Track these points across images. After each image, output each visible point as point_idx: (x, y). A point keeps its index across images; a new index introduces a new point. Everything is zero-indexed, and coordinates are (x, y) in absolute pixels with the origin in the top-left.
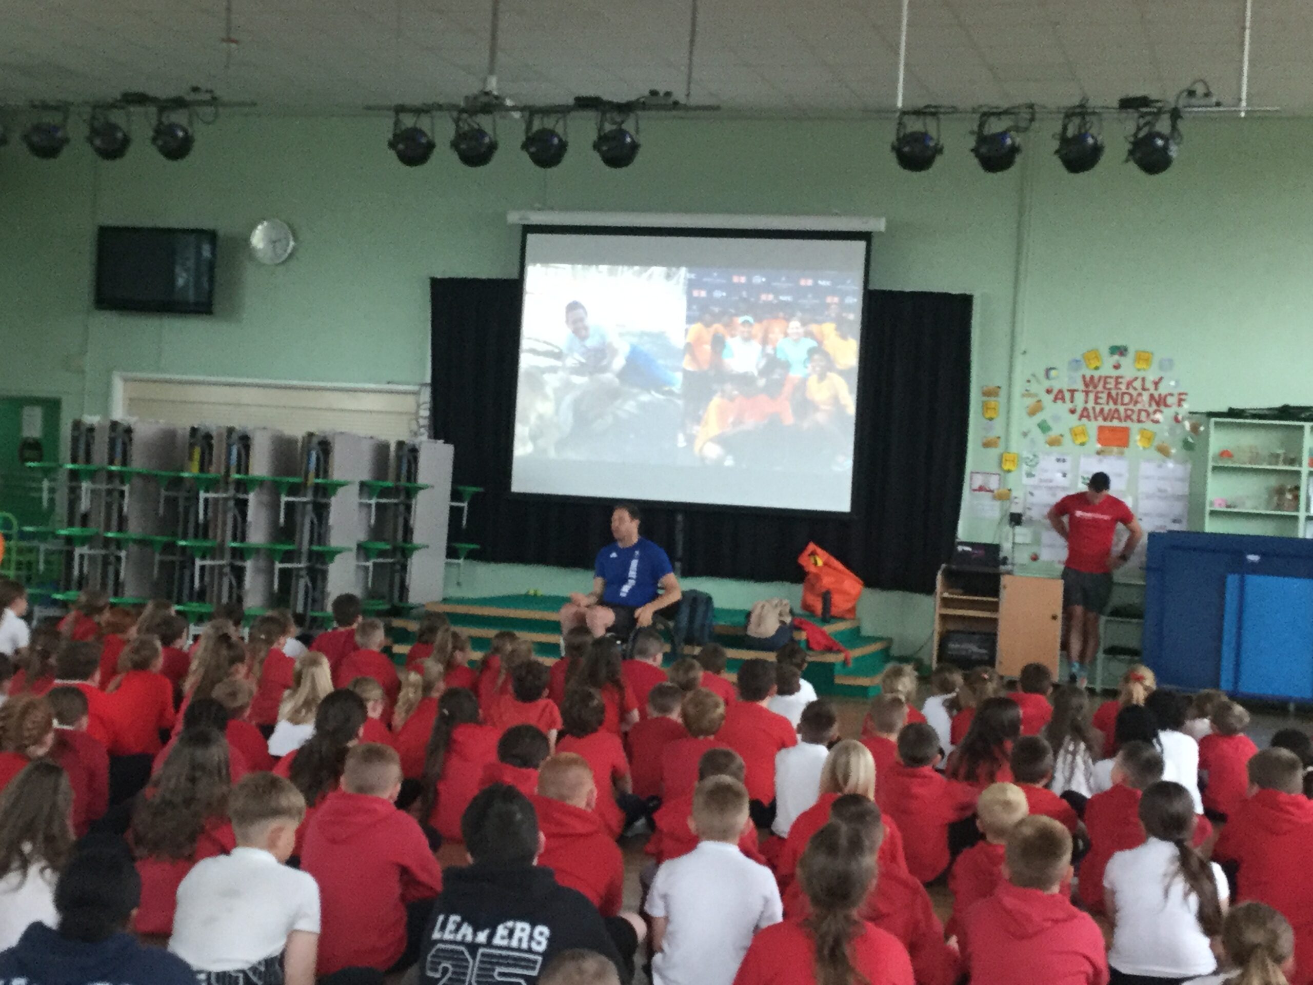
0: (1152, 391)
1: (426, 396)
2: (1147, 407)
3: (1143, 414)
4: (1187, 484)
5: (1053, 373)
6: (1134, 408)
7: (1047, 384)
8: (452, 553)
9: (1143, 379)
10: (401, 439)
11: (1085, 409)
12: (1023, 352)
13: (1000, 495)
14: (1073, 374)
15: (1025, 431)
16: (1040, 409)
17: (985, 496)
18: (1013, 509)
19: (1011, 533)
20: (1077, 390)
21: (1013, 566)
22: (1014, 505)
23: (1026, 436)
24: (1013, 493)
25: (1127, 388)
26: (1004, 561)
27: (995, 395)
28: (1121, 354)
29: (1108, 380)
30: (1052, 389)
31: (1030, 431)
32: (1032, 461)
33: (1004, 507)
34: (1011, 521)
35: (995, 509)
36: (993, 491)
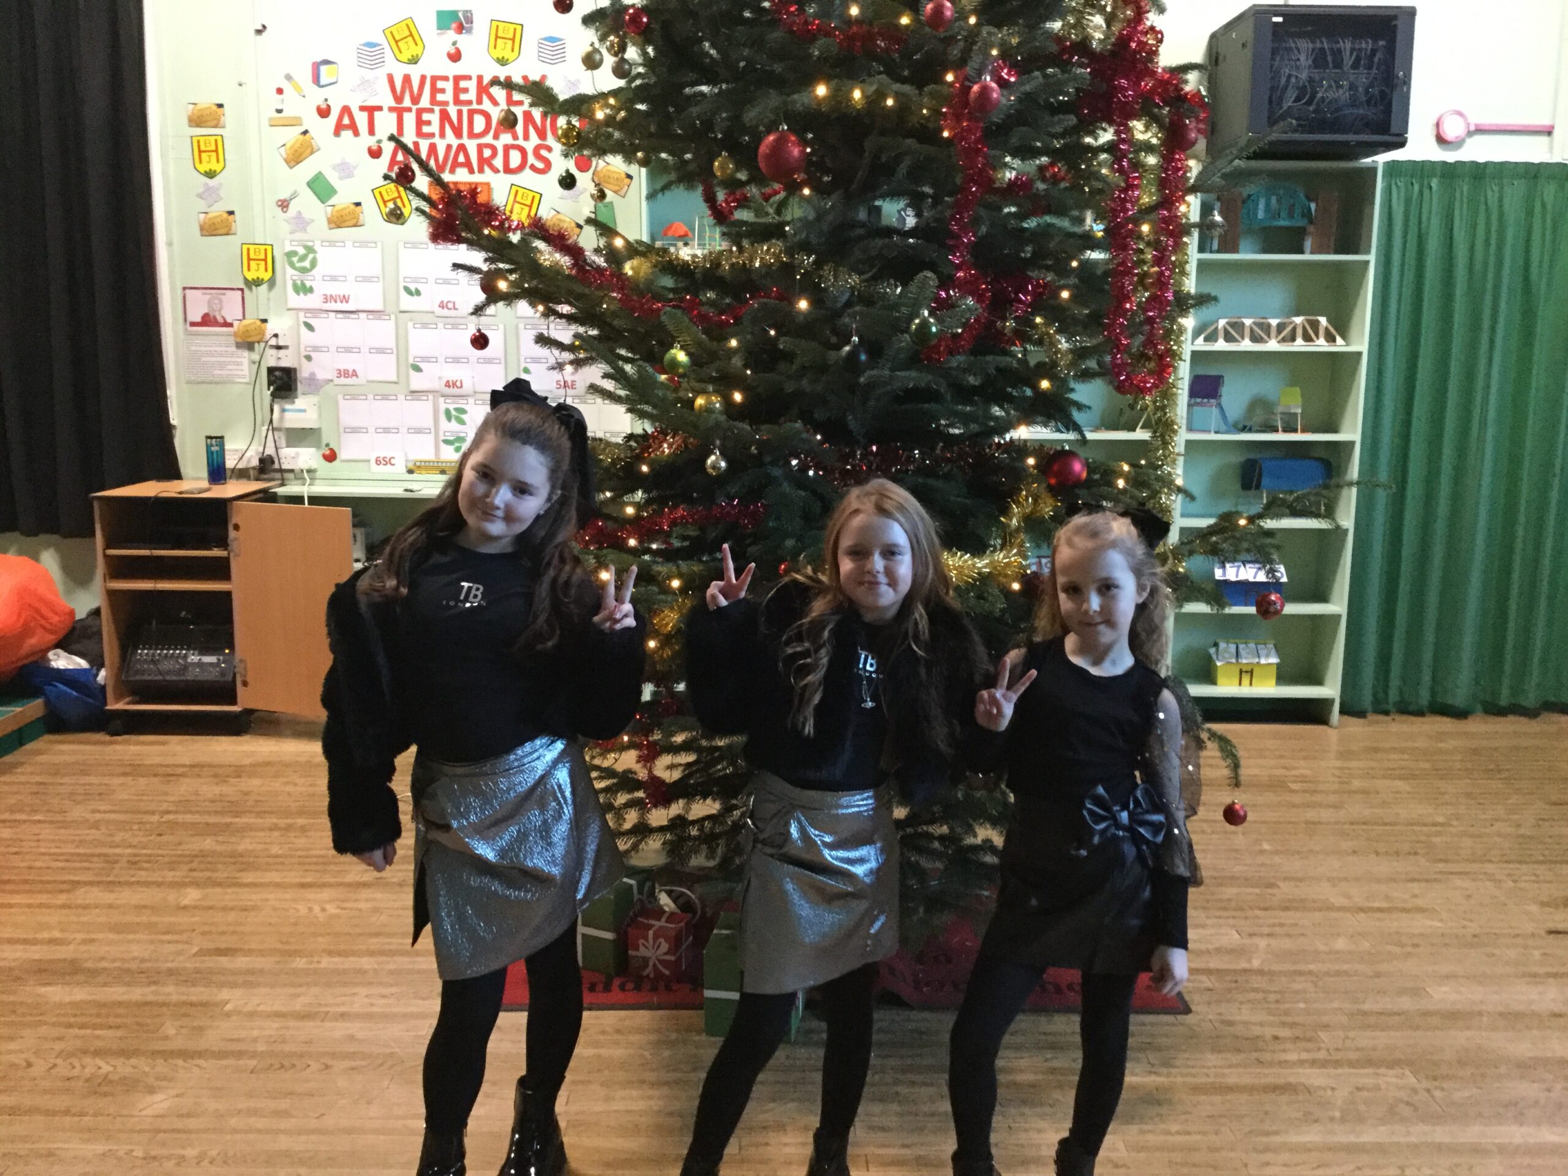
2: (521, 142)
5: (326, 73)
7: (317, 97)
9: (508, 80)
12: (260, 28)
13: (247, 332)
14: (368, 74)
15: (282, 197)
16: (309, 150)
17: (216, 334)
18: (272, 359)
19: (276, 408)
20: (380, 108)
21: (284, 475)
22: (274, 352)
23: (287, 206)
24: (271, 328)
25: (480, 101)
26: (266, 466)
27: (215, 122)
28: (460, 29)
29: (440, 84)
30: (329, 106)
31: (294, 196)
32: (303, 258)
33: (256, 356)
34: (270, 384)
35: (239, 360)
36: (231, 325)
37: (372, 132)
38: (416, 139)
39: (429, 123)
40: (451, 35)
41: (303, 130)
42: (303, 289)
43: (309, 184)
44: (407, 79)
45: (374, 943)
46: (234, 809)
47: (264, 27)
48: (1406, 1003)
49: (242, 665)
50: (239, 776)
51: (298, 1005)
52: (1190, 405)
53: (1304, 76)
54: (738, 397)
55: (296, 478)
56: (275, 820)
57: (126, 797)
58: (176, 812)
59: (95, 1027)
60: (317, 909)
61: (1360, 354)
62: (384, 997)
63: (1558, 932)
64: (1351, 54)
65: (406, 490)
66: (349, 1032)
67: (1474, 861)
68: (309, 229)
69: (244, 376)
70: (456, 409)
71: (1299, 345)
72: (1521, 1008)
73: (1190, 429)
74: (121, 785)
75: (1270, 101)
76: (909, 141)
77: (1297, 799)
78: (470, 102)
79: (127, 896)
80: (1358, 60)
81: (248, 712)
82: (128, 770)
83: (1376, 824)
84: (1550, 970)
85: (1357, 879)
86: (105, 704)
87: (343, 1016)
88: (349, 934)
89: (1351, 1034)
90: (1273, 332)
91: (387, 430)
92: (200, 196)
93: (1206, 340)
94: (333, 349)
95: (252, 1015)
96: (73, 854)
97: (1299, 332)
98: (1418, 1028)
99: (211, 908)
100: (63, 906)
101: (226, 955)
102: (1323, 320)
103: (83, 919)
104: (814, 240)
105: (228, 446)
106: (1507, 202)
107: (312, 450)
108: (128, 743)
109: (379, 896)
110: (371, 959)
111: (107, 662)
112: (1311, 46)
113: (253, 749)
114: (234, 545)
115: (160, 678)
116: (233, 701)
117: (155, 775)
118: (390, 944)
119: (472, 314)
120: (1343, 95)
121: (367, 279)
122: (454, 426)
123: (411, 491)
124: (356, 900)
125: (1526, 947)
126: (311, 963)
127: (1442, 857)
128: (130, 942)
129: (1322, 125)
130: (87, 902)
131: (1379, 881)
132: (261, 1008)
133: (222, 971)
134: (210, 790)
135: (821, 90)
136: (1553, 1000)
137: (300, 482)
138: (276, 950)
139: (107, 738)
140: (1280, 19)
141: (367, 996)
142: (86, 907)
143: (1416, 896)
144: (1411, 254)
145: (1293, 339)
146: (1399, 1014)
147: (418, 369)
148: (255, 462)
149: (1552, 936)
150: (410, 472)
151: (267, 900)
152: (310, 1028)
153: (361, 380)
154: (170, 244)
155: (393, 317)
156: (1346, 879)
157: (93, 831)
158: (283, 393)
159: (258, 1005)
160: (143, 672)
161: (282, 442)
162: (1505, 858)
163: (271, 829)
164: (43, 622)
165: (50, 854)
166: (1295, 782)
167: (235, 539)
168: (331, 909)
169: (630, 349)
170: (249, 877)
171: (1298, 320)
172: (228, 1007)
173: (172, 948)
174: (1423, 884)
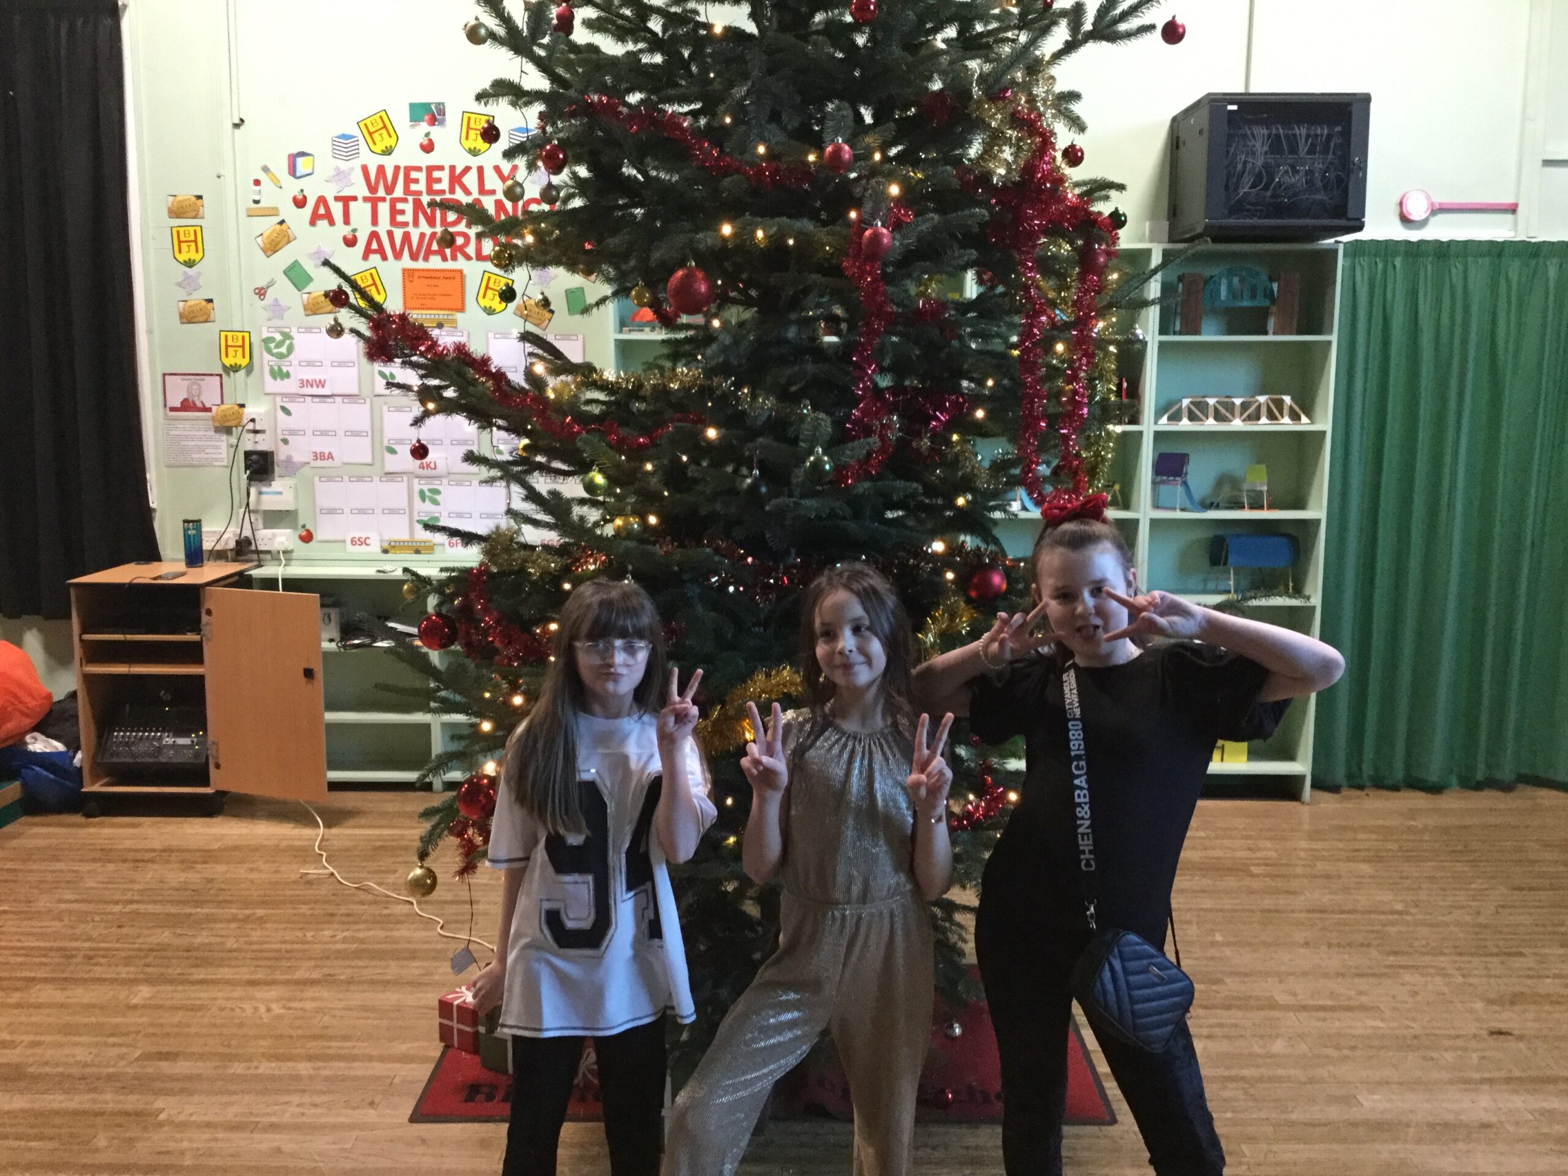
0: (500, 194)
3: (487, 246)
5: (302, 165)
7: (293, 188)
9: (480, 170)
11: (374, 235)
12: (237, 121)
13: (225, 417)
14: (344, 165)
15: (260, 286)
16: (286, 239)
17: (197, 419)
18: (249, 443)
19: (253, 491)
20: (355, 199)
21: (261, 557)
22: (251, 435)
23: (264, 294)
24: (249, 411)
25: (452, 191)
26: (243, 548)
27: (194, 213)
28: (433, 121)
29: (414, 175)
30: (305, 197)
31: (271, 284)
32: (279, 345)
33: (233, 440)
34: (247, 468)
35: (217, 444)
36: (209, 410)
37: (347, 221)
38: (389, 228)
39: (402, 212)
40: (424, 127)
41: (279, 219)
42: (280, 374)
43: (285, 273)
44: (381, 169)
45: (314, 1047)
46: (195, 898)
47: (242, 121)
48: (1334, 1113)
49: (215, 748)
50: (205, 862)
51: (231, 1114)
52: (1154, 483)
53: (1260, 162)
54: (653, 520)
55: (273, 559)
56: (234, 911)
57: (94, 885)
58: (138, 902)
59: (29, 1138)
60: (262, 1009)
61: (1324, 433)
62: (315, 1105)
63: (1500, 1033)
64: (1306, 141)
65: (379, 571)
66: (277, 1144)
67: (1426, 953)
68: (286, 315)
69: (222, 460)
70: (430, 490)
71: (1264, 424)
72: (1450, 1118)
73: (1156, 506)
74: (89, 872)
75: (1227, 188)
76: (813, 276)
77: (1255, 884)
78: (443, 192)
79: (80, 995)
80: (1313, 145)
81: (221, 794)
82: (98, 855)
83: (1333, 912)
84: (1487, 1075)
85: (1305, 974)
86: (82, 787)
87: (274, 1127)
88: (291, 1037)
89: (1274, 1148)
90: (1237, 411)
91: (362, 511)
92: (179, 285)
93: (1169, 419)
94: (309, 432)
95: (183, 1126)
96: (32, 949)
97: (1264, 410)
98: (1343, 1141)
99: (159, 1007)
100: (17, 1006)
101: (166, 1060)
102: (1287, 399)
103: (34, 1019)
104: (734, 361)
105: (205, 529)
106: (1470, 281)
107: (288, 531)
108: (101, 825)
109: (326, 994)
110: (309, 1065)
111: (83, 743)
112: (1266, 132)
113: (224, 831)
114: (205, 630)
115: (131, 760)
116: (206, 783)
117: (125, 861)
118: (329, 1047)
119: (412, 425)
120: (1298, 180)
121: (342, 364)
122: (428, 506)
123: (384, 572)
124: (301, 1000)
125: (1465, 1049)
126: (249, 1068)
127: (1396, 949)
128: (76, 1044)
129: (1278, 210)
130: (40, 1000)
131: (1326, 975)
132: (193, 1118)
133: (162, 1078)
134: (175, 876)
135: (727, 230)
136: (1485, 1109)
137: (276, 563)
138: (215, 1054)
139: (83, 820)
140: (1234, 107)
141: (298, 1105)
142: (39, 1006)
143: (1361, 993)
144: (1377, 331)
145: (1258, 418)
146: (1325, 1125)
147: (392, 451)
148: (232, 545)
149: (1495, 1036)
150: (385, 551)
151: (215, 999)
152: (240, 1140)
153: (337, 462)
154: (150, 332)
155: (368, 401)
156: (1293, 974)
157: (56, 923)
158: (258, 476)
159: (191, 1115)
160: (118, 755)
161: (261, 526)
162: (1459, 950)
163: (229, 921)
164: (20, 706)
165: (12, 948)
166: (1255, 865)
167: (207, 624)
168: (277, 1009)
169: (564, 461)
170: (200, 974)
171: (1262, 399)
172: (162, 1117)
173: (116, 1051)
174: (1372, 980)
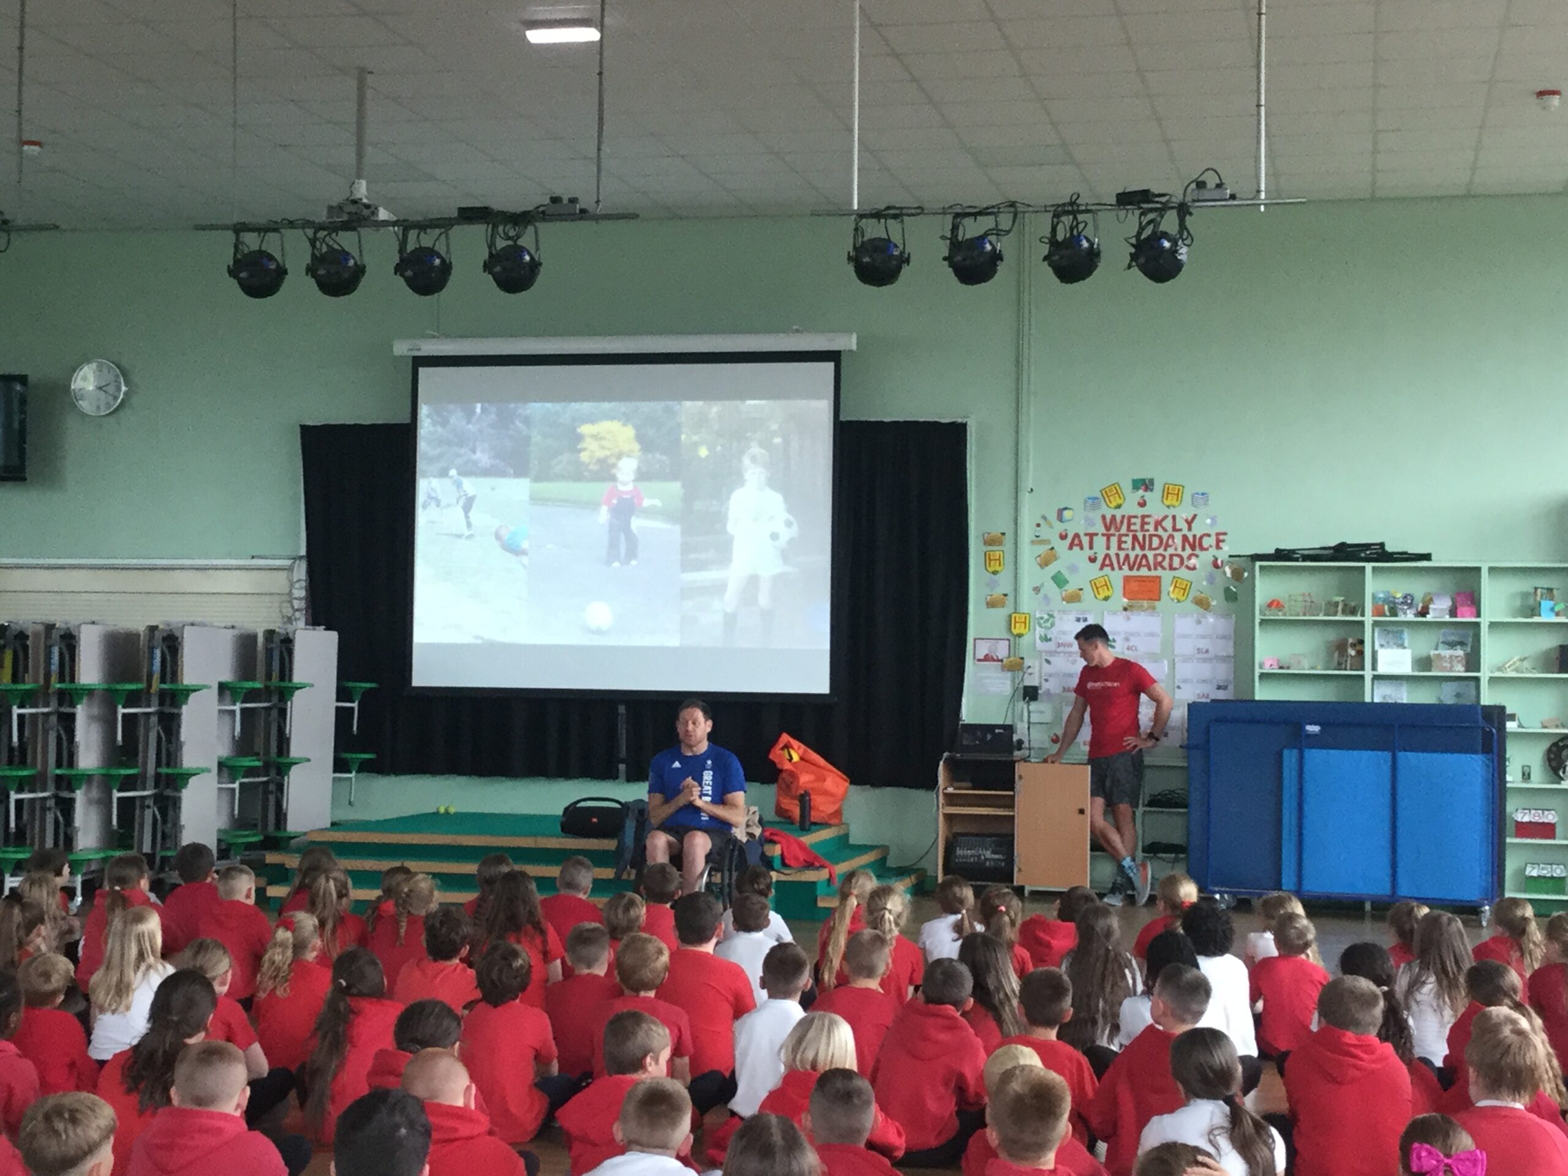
0: (1185, 531)
1: (301, 571)
2: (1179, 551)
3: (1176, 561)
4: (1231, 643)
5: (1066, 514)
6: (1163, 553)
7: (1059, 527)
8: (340, 765)
9: (1174, 517)
10: (271, 627)
11: (1107, 556)
12: (1029, 490)
13: (1010, 665)
14: (1091, 515)
15: (1037, 586)
16: (1053, 559)
17: (992, 666)
18: (1025, 681)
20: (1097, 534)
21: (1029, 751)
22: (1027, 677)
23: (1039, 591)
24: (1026, 662)
25: (1156, 529)
27: (999, 543)
28: (1146, 490)
29: (1133, 520)
30: (1066, 534)
31: (1042, 585)
32: (1047, 620)
33: (1016, 679)
34: (1023, 694)
35: (1007, 680)
36: (1002, 661)
37: (1091, 547)
38: (1117, 552)
40: (1141, 492)
41: (1050, 547)
42: (1046, 639)
43: (1053, 578)
47: (1032, 490)
68: (1050, 603)
69: (1008, 690)
78: (1150, 530)
92: (987, 585)
94: (1062, 674)
114: (1018, 788)
158: (1031, 702)
167: (1019, 784)
